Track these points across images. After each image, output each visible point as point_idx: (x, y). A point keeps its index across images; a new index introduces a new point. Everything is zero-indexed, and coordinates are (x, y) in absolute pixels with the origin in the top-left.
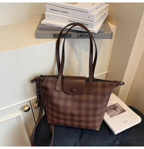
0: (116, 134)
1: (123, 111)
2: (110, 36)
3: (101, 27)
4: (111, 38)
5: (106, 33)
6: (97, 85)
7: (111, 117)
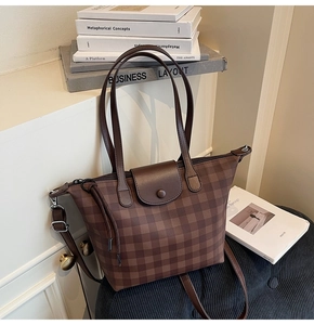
2: (222, 66)
4: (225, 69)
5: (213, 59)
6: (205, 169)
7: (252, 231)
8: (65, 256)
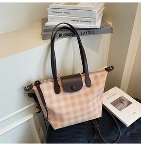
1: (130, 103)
7: (120, 110)
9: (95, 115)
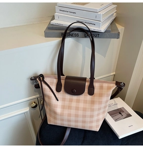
0: (120, 138)
1: (129, 115)
2: (117, 36)
3: (108, 27)
4: (118, 38)
5: (113, 32)
7: (116, 120)
8: (34, 102)
9: (91, 127)
